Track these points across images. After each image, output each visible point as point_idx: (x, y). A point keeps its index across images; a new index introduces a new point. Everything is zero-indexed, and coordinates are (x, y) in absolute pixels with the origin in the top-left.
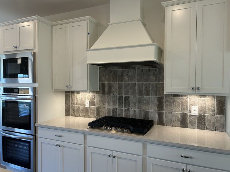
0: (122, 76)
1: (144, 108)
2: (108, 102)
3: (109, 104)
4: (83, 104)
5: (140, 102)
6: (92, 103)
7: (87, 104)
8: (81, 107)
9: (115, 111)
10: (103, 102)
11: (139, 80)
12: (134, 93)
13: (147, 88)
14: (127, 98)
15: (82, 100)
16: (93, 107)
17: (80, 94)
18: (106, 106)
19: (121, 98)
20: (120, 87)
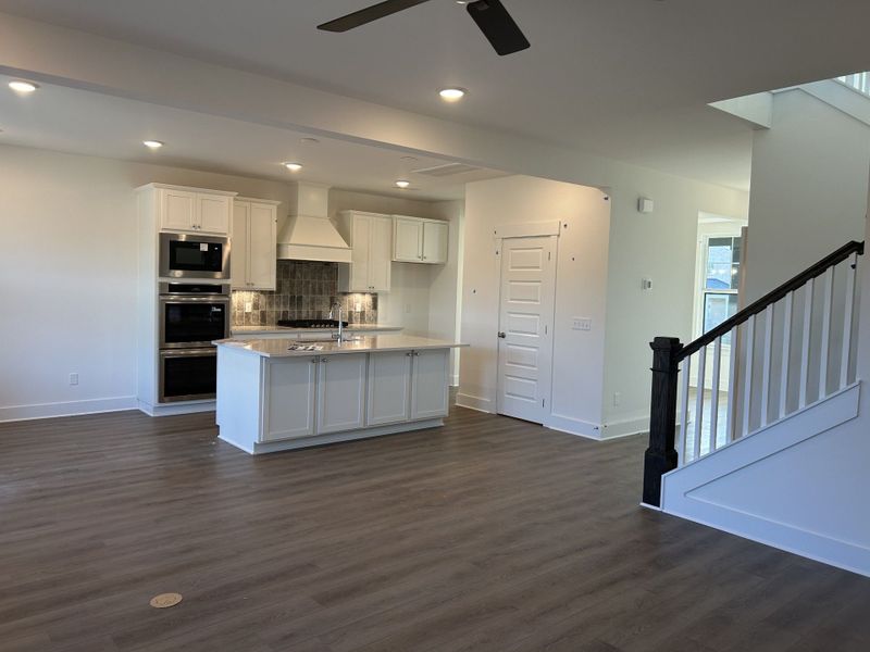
0: (295, 271)
1: (317, 308)
2: (277, 303)
3: (278, 306)
4: (241, 307)
5: (313, 302)
6: (256, 306)
7: (248, 308)
8: (238, 313)
9: (285, 313)
10: (271, 305)
11: (313, 278)
12: (307, 293)
13: (320, 285)
14: (300, 298)
15: (239, 303)
16: (256, 312)
17: (237, 294)
18: (275, 309)
19: (292, 298)
20: (292, 285)
